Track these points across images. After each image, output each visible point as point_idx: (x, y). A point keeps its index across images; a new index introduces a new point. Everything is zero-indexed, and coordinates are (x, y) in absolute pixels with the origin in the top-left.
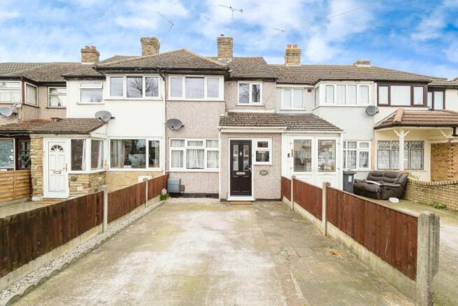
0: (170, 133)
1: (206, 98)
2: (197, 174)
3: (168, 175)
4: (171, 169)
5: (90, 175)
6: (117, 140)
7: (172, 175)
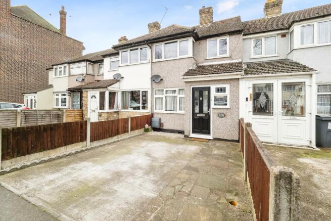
0: (154, 85)
1: (179, 57)
2: (172, 115)
3: (152, 115)
4: (155, 111)
5: (108, 113)
6: (126, 92)
7: (155, 115)
